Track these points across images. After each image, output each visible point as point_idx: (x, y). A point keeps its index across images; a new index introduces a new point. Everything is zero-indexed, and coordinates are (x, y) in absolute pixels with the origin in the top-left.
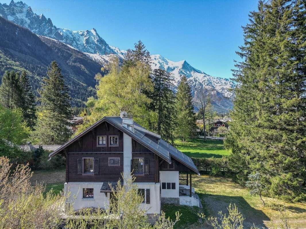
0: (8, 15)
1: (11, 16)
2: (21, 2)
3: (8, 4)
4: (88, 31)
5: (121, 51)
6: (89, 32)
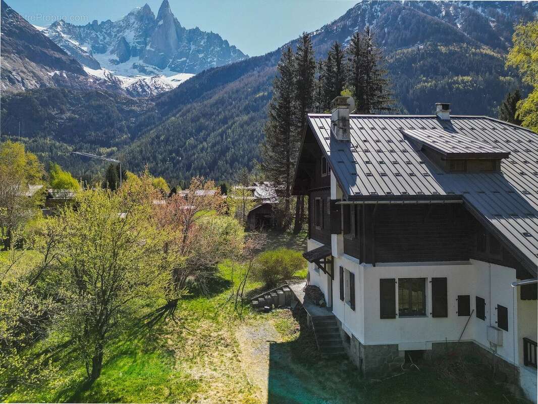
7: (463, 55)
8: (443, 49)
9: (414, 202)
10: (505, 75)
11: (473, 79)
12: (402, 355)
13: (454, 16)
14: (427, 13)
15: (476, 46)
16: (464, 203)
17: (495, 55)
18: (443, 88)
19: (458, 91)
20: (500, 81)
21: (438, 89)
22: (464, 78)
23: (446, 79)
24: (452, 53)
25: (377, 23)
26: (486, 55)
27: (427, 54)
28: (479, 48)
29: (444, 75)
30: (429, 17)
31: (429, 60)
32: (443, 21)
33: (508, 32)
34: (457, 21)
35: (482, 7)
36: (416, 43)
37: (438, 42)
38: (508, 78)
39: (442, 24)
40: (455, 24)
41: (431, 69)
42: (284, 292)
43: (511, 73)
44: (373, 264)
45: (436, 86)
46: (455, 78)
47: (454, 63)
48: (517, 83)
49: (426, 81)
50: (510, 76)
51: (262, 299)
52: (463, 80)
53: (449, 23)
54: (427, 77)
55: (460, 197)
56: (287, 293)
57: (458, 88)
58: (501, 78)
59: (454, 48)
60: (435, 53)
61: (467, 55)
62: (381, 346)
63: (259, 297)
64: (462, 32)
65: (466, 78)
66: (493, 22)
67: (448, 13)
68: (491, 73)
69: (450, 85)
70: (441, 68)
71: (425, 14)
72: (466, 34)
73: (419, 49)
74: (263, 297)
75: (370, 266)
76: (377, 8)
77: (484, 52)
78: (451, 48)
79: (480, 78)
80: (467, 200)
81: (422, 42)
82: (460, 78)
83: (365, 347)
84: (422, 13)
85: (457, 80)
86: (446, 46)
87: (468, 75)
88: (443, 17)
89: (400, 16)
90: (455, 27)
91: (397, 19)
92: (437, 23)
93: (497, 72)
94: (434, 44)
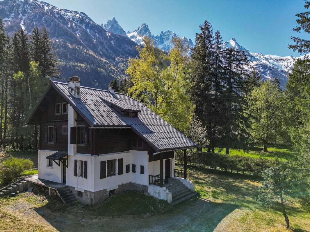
0: (159, 44)
1: (161, 45)
2: (168, 31)
3: (159, 36)
4: (226, 42)
5: (265, 56)
6: (228, 43)
7: (80, 52)
8: (70, 46)
9: (117, 128)
10: (100, 68)
11: (85, 66)
12: (108, 193)
13: (75, 29)
14: (60, 22)
15: (87, 49)
16: (132, 128)
17: (96, 56)
18: (70, 67)
19: (78, 71)
20: (98, 70)
21: (67, 67)
22: (81, 64)
23: (72, 63)
24: (74, 49)
25: (28, 17)
26: (91, 55)
27: (61, 46)
28: (88, 50)
29: (70, 60)
30: (62, 25)
31: (62, 49)
32: (69, 30)
33: (101, 47)
34: (77, 32)
35: (89, 29)
36: (54, 36)
37: (67, 40)
38: (101, 69)
39: (68, 31)
40: (76, 34)
41: (63, 55)
42: (23, 183)
43: (103, 67)
44: (98, 155)
45: (66, 65)
46: (77, 63)
47: (75, 55)
48: (105, 73)
49: (60, 61)
50: (102, 69)
51: (5, 190)
52: (80, 66)
53: (73, 32)
54: (61, 59)
55: (130, 126)
56: (24, 184)
57: (78, 69)
58: (99, 69)
59: (75, 46)
60: (65, 47)
61: (83, 53)
62: (101, 191)
63: (3, 190)
64: (79, 39)
65: (82, 65)
66: (94, 39)
67: (72, 27)
68: (94, 65)
69: (74, 66)
70: (69, 56)
71: (59, 22)
72: (81, 41)
73: (56, 42)
74: (6, 189)
75: (97, 156)
76: (28, 7)
77: (91, 53)
78: (74, 46)
79: (89, 67)
80: (133, 127)
81: (58, 38)
82: (79, 64)
83: (94, 193)
84: (57, 21)
85: (78, 65)
86: (71, 44)
87: (83, 63)
88: (69, 28)
89: (44, 18)
90: (76, 36)
91: (42, 19)
92: (66, 30)
93: (96, 65)
94: (64, 41)
